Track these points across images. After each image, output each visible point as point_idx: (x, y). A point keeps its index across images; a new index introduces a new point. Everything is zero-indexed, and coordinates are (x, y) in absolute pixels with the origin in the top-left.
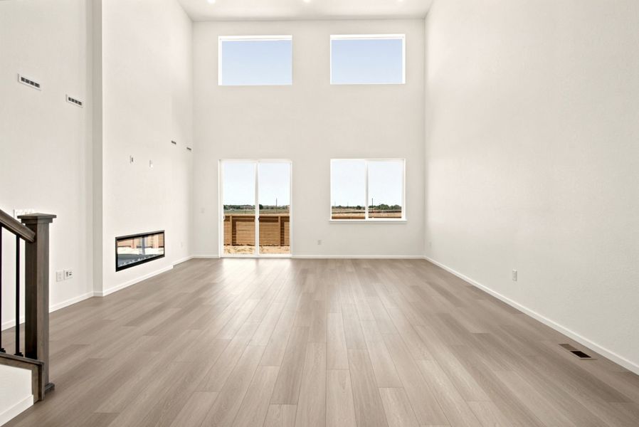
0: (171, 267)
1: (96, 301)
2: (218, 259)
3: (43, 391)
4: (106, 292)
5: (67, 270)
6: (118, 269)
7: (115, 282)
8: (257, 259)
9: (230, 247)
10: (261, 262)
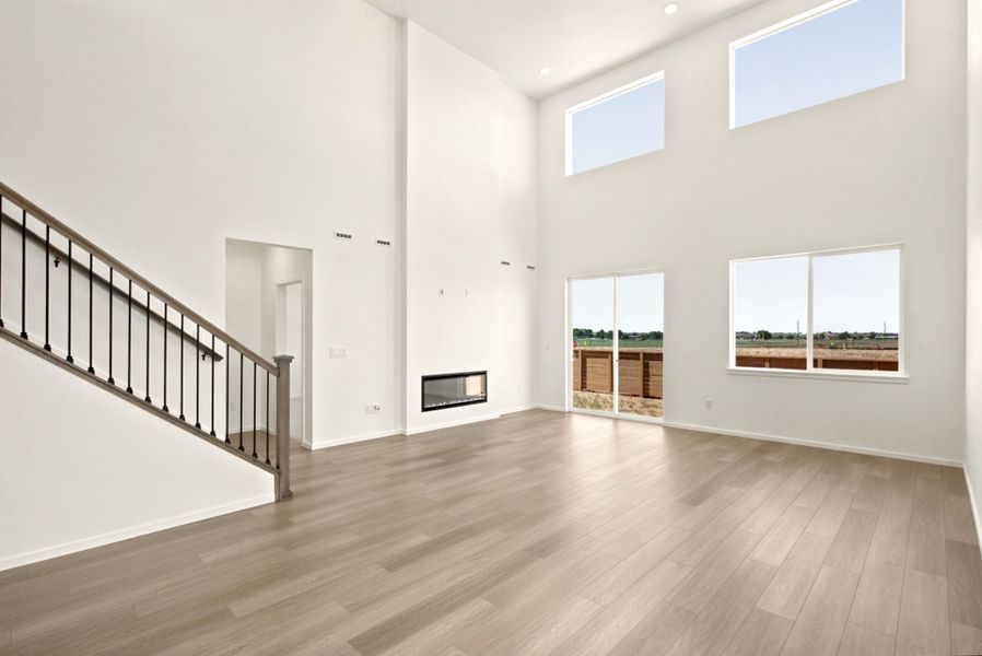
0: (496, 416)
1: (402, 438)
2: (564, 413)
3: (284, 495)
4: (410, 431)
5: (374, 404)
6: (424, 410)
7: (422, 423)
8: (616, 419)
9: (638, 401)
10: (621, 424)
